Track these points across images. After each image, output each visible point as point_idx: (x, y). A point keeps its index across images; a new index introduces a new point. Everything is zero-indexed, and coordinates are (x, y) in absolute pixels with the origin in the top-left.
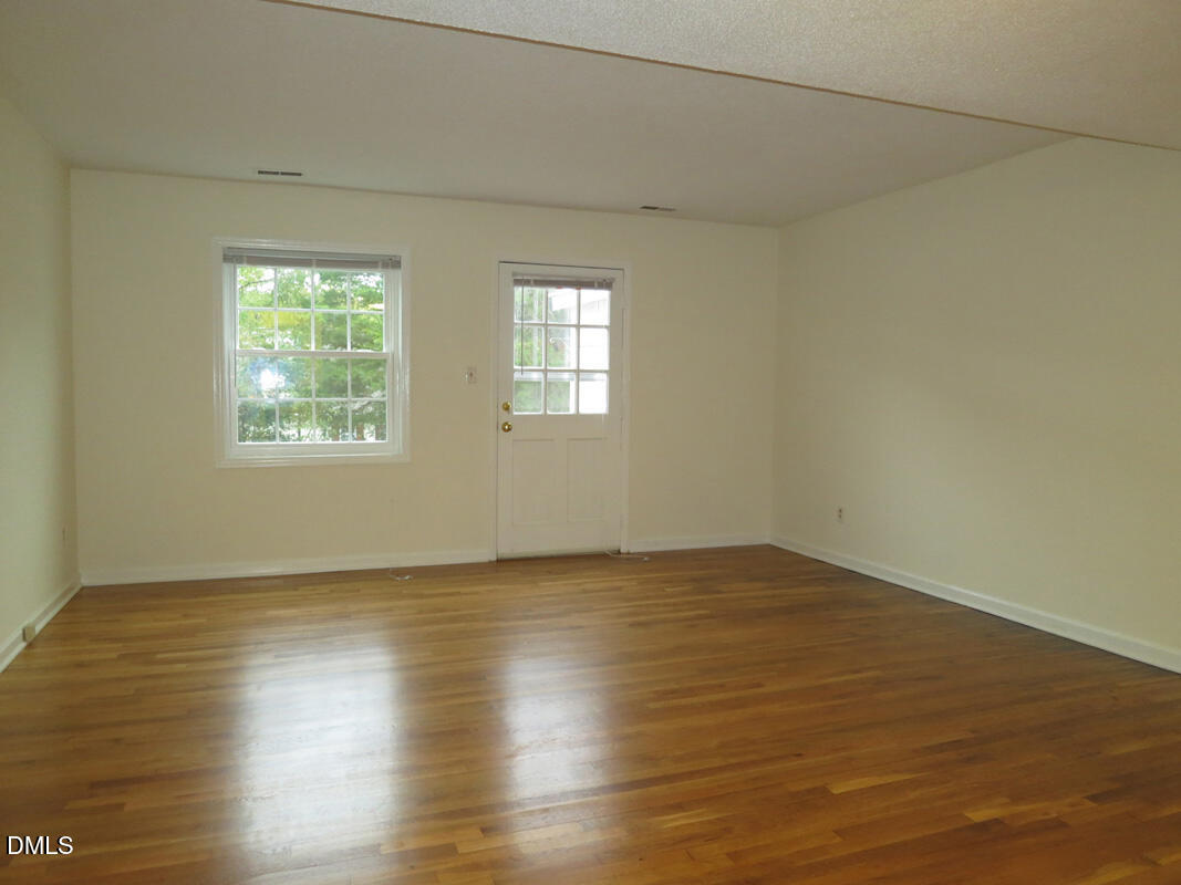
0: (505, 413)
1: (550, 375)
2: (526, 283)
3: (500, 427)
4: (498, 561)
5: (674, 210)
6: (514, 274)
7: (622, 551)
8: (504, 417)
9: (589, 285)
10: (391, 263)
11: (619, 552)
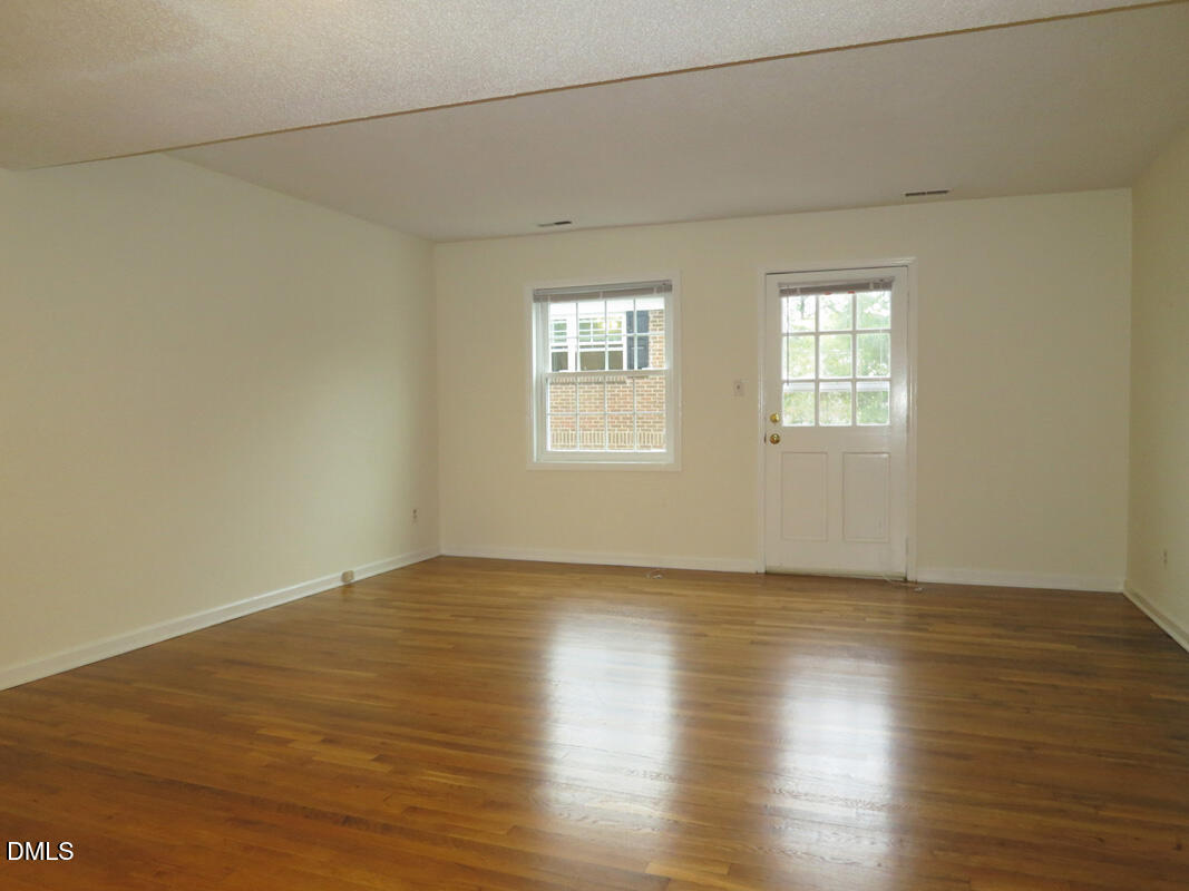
0: (773, 424)
1: (822, 386)
2: (792, 292)
3: (768, 439)
4: (766, 573)
5: (945, 192)
6: (780, 285)
7: (909, 579)
8: (772, 430)
9: (864, 287)
10: (663, 288)
11: (906, 580)
